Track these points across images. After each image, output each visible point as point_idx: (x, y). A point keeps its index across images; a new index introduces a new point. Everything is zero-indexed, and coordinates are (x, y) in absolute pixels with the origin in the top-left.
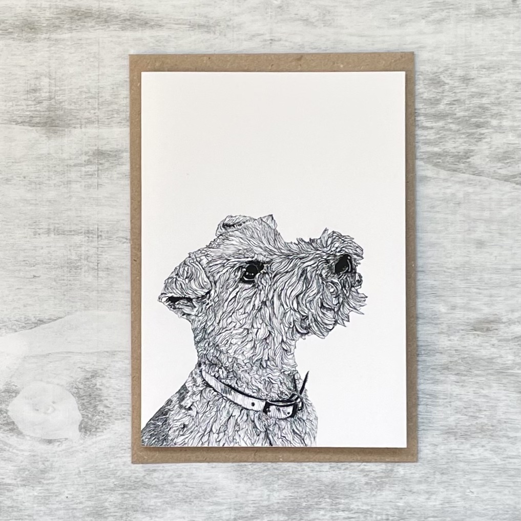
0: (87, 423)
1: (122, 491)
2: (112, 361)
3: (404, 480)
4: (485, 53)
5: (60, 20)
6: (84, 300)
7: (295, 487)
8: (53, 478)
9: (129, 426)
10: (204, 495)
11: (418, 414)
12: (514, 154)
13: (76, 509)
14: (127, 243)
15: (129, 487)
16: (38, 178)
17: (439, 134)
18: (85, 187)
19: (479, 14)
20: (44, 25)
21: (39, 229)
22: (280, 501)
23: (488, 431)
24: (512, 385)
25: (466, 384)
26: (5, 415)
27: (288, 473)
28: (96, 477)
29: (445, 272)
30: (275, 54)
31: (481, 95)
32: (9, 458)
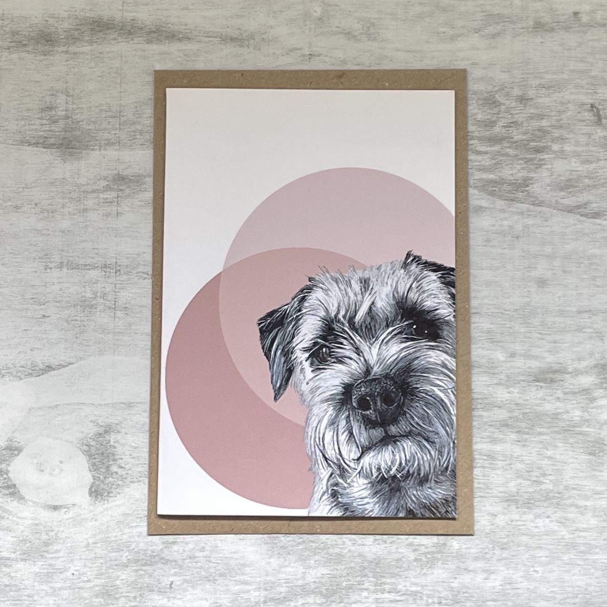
0: (98, 486)
1: (136, 566)
2: (128, 414)
3: (460, 556)
4: (543, 71)
5: (79, 32)
6: (99, 343)
7: (334, 563)
8: (57, 551)
9: (146, 491)
10: (230, 572)
11: (473, 478)
12: (577, 182)
13: (82, 588)
14: (149, 279)
15: (144, 562)
16: (50, 205)
17: (494, 159)
18: (103, 216)
19: (537, 28)
20: (62, 37)
21: (50, 262)
22: (317, 580)
23: (555, 499)
24: (581, 445)
25: (528, 444)
26: (5, 476)
27: (326, 546)
28: (107, 549)
29: (502, 313)
30: (314, 71)
31: (541, 117)
32: (7, 527)
